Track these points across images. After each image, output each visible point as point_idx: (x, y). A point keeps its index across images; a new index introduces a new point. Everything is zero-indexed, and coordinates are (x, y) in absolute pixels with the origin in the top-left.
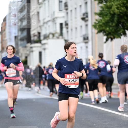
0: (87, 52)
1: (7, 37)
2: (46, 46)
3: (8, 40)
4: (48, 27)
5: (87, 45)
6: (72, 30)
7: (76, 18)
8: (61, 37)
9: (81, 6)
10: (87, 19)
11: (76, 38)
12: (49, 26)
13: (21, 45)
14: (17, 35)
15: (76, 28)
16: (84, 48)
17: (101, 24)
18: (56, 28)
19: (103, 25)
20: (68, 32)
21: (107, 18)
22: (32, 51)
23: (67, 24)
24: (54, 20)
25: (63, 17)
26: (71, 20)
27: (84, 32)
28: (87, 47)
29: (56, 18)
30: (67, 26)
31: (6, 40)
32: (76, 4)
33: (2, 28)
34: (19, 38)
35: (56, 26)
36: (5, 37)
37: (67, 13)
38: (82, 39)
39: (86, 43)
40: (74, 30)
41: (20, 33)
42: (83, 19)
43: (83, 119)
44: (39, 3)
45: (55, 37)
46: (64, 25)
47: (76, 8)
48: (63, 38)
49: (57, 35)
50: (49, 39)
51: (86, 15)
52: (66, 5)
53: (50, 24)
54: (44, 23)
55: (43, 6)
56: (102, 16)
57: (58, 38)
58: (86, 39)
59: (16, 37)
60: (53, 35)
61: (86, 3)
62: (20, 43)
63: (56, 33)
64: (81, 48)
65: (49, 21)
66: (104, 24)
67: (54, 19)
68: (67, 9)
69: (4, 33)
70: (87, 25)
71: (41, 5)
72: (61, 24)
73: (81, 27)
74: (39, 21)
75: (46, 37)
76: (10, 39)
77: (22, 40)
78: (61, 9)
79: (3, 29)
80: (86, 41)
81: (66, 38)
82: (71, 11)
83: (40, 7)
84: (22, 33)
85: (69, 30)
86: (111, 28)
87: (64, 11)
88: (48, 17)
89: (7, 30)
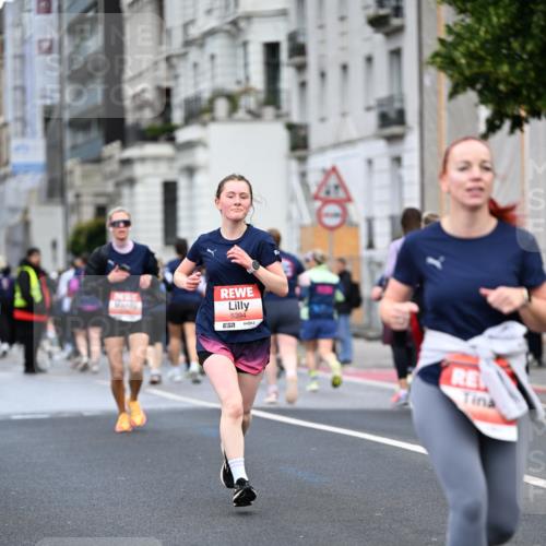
0: (398, 183)
1: (8, 113)
2: (199, 156)
4: (205, 64)
5: (396, 149)
6: (323, 75)
7: (342, 19)
8: (269, 111)
10: (395, 22)
11: (344, 115)
12: (213, 57)
15: (345, 68)
16: (383, 164)
18: (246, 65)
20: (303, 85)
22: (131, 182)
23: (299, 50)
24: (235, 29)
25: (283, 13)
26: (321, 27)
27: (382, 90)
28: (398, 160)
29: (249, 17)
30: (297, 60)
35: (246, 55)
38: (372, 119)
39: (394, 140)
40: (334, 74)
42: (377, 23)
45: (241, 114)
46: (284, 55)
48: (278, 117)
49: (250, 102)
50: (213, 119)
53: (217, 45)
54: (188, 43)
57: (255, 115)
58: (391, 120)
60: (233, 100)
62: (69, 139)
63: (247, 91)
64: (370, 162)
65: (211, 33)
67: (234, 23)
70: (396, 54)
72: (272, 49)
73: (369, 60)
75: (198, 112)
76: (23, 121)
77: (79, 125)
80: (396, 130)
81: (295, 118)
85: (311, 75)
86: (519, 67)
88: (209, 12)
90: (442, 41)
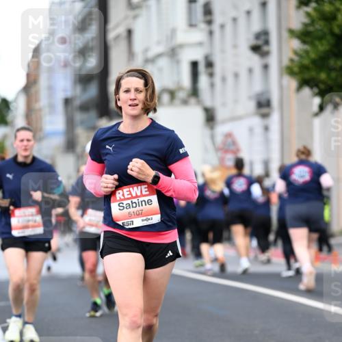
0: (267, 141)
1: (43, 102)
3: (46, 110)
5: (266, 122)
6: (224, 79)
7: (235, 46)
8: (193, 100)
9: (248, 13)
10: (265, 48)
11: (236, 101)
12: (160, 70)
13: (82, 122)
14: (69, 94)
15: (236, 75)
16: (259, 130)
17: (306, 62)
18: (179, 73)
19: (311, 66)
20: (212, 85)
21: (323, 47)
23: (210, 65)
24: (173, 53)
25: (200, 44)
26: (223, 51)
27: (258, 87)
28: (266, 128)
29: (181, 46)
30: (209, 70)
31: (40, 110)
32: (235, 7)
33: (28, 75)
34: (77, 103)
35: (179, 68)
36: (37, 100)
37: (211, 33)
38: (252, 105)
39: (265, 116)
40: (230, 79)
41: (79, 89)
42: (255, 49)
43: (256, 332)
44: (131, 6)
45: (177, 102)
46: (202, 68)
47: (235, 20)
48: (199, 102)
49: (181, 95)
50: (161, 104)
51: (263, 38)
52: (208, 11)
53: (163, 62)
54: (147, 61)
55: (143, 12)
56: (308, 39)
57: (185, 102)
58: (263, 105)
59: (67, 102)
60: (172, 94)
61: (264, 5)
62: (79, 116)
63: (180, 88)
64: (251, 130)
65: (159, 55)
66: (314, 62)
67: (173, 50)
68: (210, 22)
69: (33, 90)
70: (266, 67)
71: (137, 12)
72: (194, 65)
73: (250, 71)
74: (131, 54)
76: (52, 107)
77: (84, 108)
78: (194, 23)
79: (32, 78)
80: (265, 110)
81: (208, 104)
82: (222, 26)
83: (135, 17)
84: (84, 90)
85: (217, 79)
86: (333, 75)
87: (203, 26)
88: (159, 43)
89: (43, 82)
90: (292, 60)
